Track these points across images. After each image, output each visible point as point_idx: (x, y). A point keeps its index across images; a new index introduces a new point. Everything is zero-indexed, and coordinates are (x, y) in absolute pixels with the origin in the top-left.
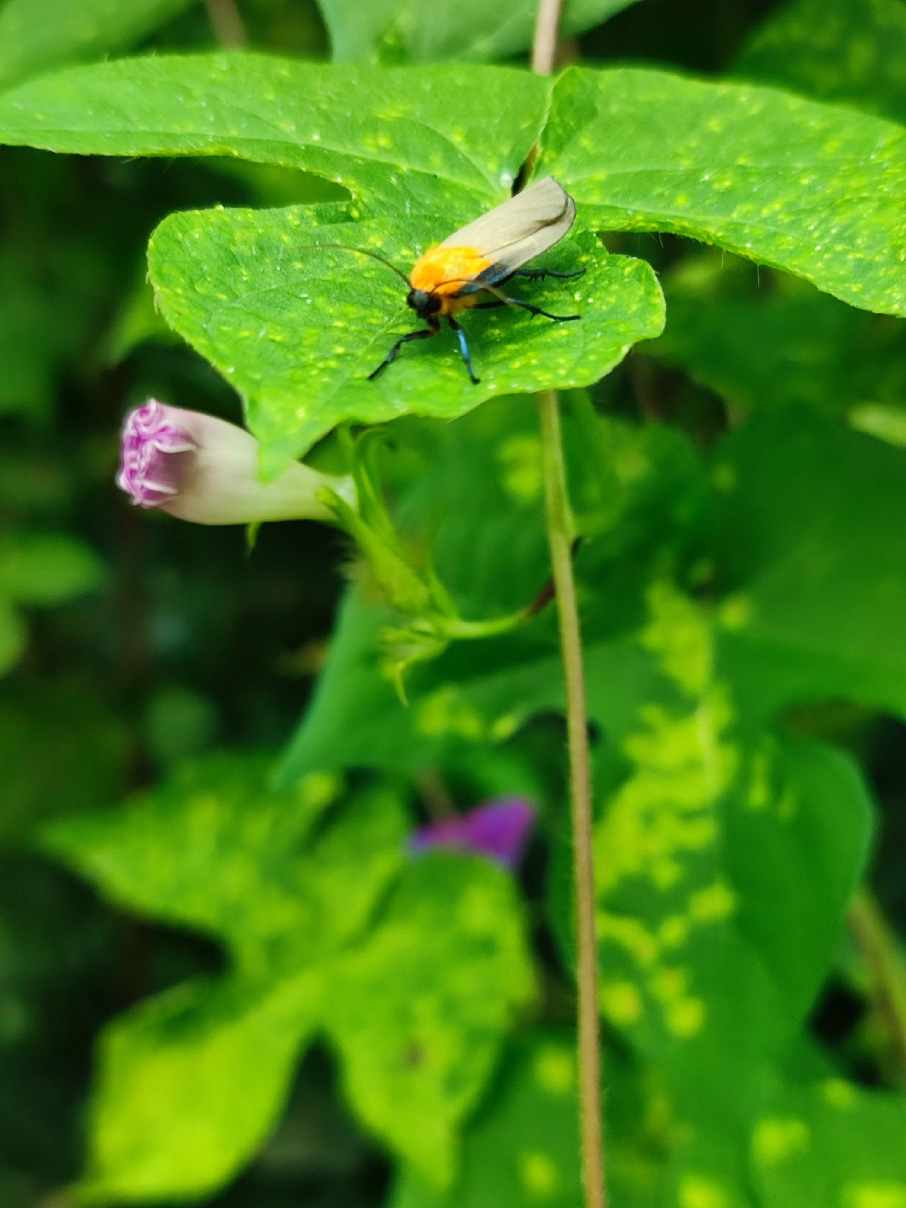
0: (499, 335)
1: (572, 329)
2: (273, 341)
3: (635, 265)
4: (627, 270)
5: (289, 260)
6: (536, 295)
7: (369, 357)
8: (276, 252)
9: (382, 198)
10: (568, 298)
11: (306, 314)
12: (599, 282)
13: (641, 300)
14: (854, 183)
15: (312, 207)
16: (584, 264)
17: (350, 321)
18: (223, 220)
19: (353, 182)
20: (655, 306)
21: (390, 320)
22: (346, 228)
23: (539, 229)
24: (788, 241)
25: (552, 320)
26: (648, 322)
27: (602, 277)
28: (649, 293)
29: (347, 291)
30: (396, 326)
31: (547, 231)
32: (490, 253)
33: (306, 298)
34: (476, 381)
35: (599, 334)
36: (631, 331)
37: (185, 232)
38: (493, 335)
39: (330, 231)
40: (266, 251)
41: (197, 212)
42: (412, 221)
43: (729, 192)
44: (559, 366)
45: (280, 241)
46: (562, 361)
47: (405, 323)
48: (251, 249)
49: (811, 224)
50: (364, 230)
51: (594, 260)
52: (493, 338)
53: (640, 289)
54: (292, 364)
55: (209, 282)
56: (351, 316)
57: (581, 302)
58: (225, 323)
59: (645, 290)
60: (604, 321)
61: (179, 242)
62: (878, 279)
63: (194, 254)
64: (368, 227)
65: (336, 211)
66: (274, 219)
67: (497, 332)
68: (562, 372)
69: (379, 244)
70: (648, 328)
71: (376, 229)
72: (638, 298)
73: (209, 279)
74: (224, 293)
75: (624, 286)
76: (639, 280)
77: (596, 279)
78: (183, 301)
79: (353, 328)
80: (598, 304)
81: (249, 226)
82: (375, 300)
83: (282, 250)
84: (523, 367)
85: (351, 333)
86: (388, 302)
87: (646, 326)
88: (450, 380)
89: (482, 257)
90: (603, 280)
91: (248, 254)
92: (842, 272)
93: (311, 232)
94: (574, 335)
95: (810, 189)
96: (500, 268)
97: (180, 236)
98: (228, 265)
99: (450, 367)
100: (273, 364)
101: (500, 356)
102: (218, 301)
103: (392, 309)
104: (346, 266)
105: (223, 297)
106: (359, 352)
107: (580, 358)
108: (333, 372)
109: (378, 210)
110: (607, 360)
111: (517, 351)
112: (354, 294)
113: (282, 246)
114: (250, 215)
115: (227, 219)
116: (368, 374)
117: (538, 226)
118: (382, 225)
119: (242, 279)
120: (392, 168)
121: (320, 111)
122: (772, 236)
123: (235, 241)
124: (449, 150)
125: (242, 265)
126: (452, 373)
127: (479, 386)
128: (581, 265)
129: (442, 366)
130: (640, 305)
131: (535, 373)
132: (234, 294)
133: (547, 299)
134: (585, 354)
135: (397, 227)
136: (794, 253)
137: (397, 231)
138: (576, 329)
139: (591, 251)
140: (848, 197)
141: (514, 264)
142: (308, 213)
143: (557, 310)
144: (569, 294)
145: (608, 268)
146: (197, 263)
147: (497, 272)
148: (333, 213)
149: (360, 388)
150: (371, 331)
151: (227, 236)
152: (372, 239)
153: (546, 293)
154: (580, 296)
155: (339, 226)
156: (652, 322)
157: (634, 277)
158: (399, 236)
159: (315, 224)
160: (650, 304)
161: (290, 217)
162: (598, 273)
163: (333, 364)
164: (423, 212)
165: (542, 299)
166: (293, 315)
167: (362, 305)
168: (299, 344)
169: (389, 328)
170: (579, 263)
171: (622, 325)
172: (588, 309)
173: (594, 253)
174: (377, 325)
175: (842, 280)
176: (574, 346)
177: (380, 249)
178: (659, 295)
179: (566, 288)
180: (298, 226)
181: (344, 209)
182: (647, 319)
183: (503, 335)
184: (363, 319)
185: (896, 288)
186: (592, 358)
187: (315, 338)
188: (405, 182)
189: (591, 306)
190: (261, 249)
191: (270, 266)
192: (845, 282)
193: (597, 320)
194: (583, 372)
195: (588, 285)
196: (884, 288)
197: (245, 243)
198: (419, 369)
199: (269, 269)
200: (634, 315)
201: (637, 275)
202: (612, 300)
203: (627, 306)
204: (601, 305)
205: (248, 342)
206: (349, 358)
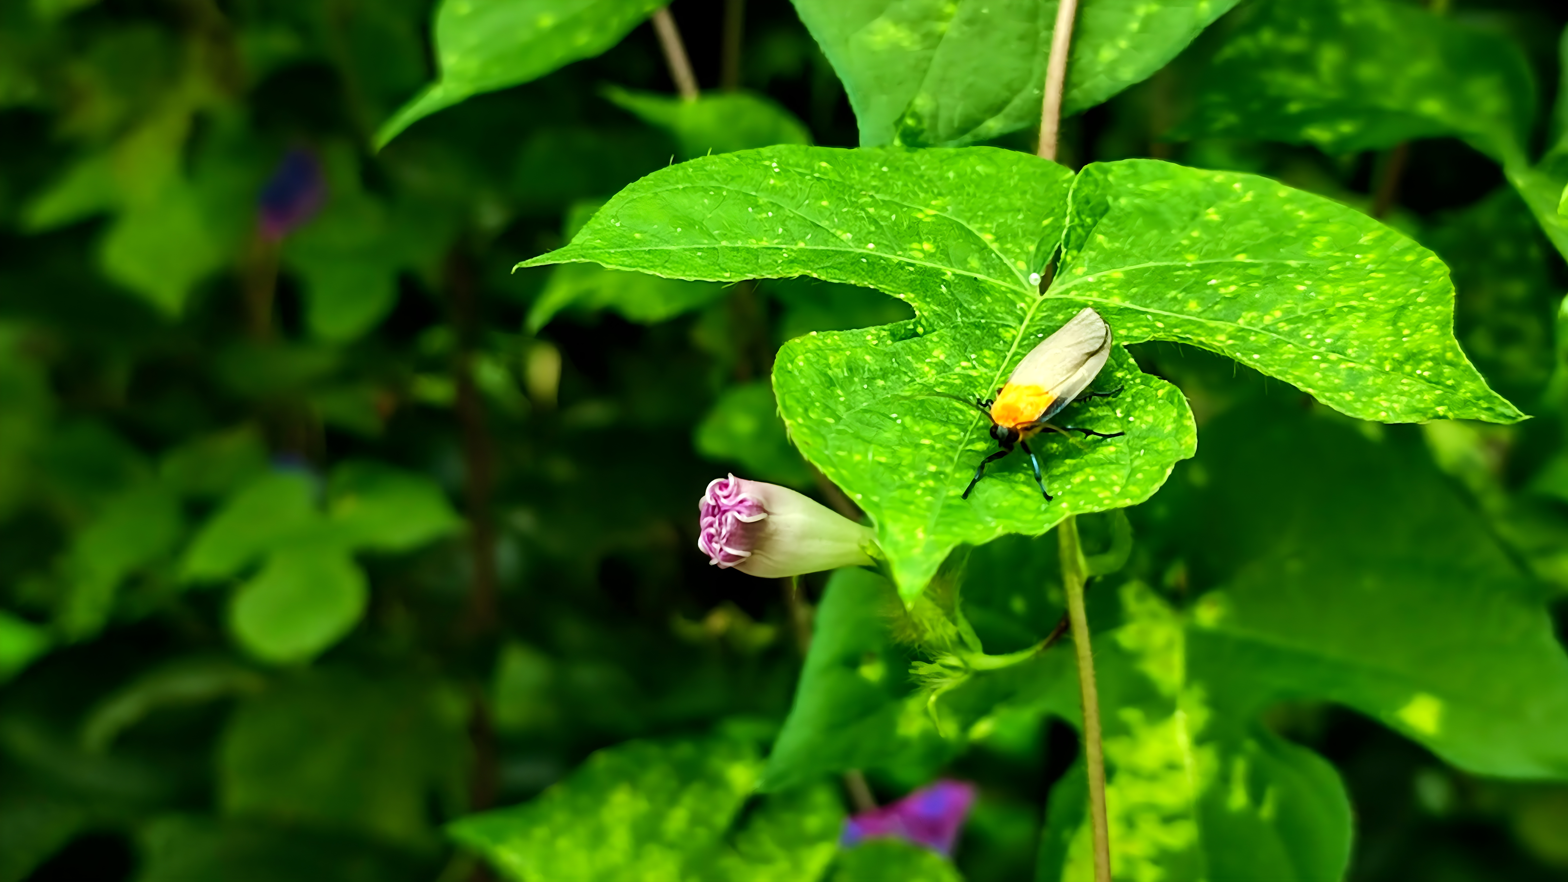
0: (1057, 448)
1: (1118, 444)
2: (880, 463)
3: (1167, 388)
4: (1161, 393)
5: (874, 379)
6: (1084, 411)
7: (957, 475)
8: (861, 371)
9: (938, 309)
10: (1110, 413)
11: (899, 434)
12: (1136, 400)
13: (1175, 421)
14: (1343, 290)
15: (886, 327)
16: (1121, 380)
17: (934, 438)
18: (818, 346)
19: (912, 295)
20: (1187, 428)
21: (965, 436)
22: (913, 343)
23: (1087, 360)
24: (1288, 351)
25: (1101, 437)
26: (1183, 442)
27: (1139, 395)
28: (1181, 416)
29: (927, 409)
30: (971, 442)
31: (1092, 361)
32: (1052, 389)
33: (896, 418)
34: (1049, 498)
35: (1142, 451)
36: (1169, 450)
37: (792, 362)
38: (1052, 448)
39: (902, 348)
40: (854, 370)
41: (797, 340)
42: (965, 331)
43: (1235, 298)
44: (1113, 484)
45: (865, 362)
46: (1114, 477)
47: (979, 439)
48: (843, 372)
49: (1307, 332)
50: (928, 343)
51: (1129, 377)
52: (1052, 451)
53: (1173, 411)
54: (898, 483)
55: (818, 408)
56: (934, 434)
57: (1123, 418)
58: (839, 448)
59: (1178, 413)
60: (1144, 438)
61: (790, 372)
62: (1368, 387)
63: (802, 381)
64: (931, 341)
65: (905, 329)
66: (856, 340)
67: (1055, 446)
68: (1117, 489)
69: (942, 357)
70: (1183, 447)
71: (938, 342)
72: (1172, 420)
73: (817, 404)
74: (830, 417)
75: (1158, 407)
76: (1172, 402)
77: (1133, 397)
78: (805, 430)
79: (938, 446)
80: (1138, 422)
81: (837, 349)
82: (950, 416)
83: (866, 369)
84: (1083, 482)
85: (937, 451)
86: (960, 417)
87: (1181, 445)
88: (1026, 496)
89: (1047, 393)
90: (1140, 399)
91: (841, 376)
92: (1337, 381)
93: (887, 350)
94: (1121, 452)
95: (1306, 298)
96: (1061, 400)
97: (789, 366)
98: (828, 388)
99: (1024, 483)
100: (883, 485)
101: (1061, 469)
102: (827, 425)
103: (964, 423)
104: (918, 380)
105: (831, 421)
106: (949, 470)
107: (1129, 476)
108: (933, 491)
109: (936, 323)
110: (1154, 481)
111: (1075, 465)
112: (933, 411)
113: (867, 366)
114: (836, 337)
115: (820, 343)
116: (961, 492)
117: (1087, 357)
118: (941, 337)
119: (840, 401)
120: (939, 273)
121: (869, 217)
122: (1274, 344)
123: (830, 365)
124: (983, 249)
125: (837, 386)
126: (1026, 490)
127: (1052, 502)
128: (1118, 380)
129: (1016, 482)
130: (1174, 425)
131: (1095, 490)
132: (838, 416)
133: (1093, 414)
134: (1133, 472)
135: (954, 339)
136: (1295, 363)
137: (956, 343)
138: (1121, 444)
139: (1125, 366)
140: (1339, 305)
141: (1071, 396)
142: (884, 333)
143: (1104, 426)
144: (1111, 410)
145: (1142, 387)
146: (806, 390)
147: (1058, 403)
148: (903, 331)
149: (959, 507)
150: (953, 448)
151: (825, 361)
152: (935, 353)
153: (1091, 409)
154: (1122, 413)
155: (908, 341)
156: (1186, 442)
157: (1167, 399)
158: (957, 348)
159: (889, 342)
160: (1183, 426)
161: (869, 337)
162: (1134, 390)
163: (931, 483)
164: (972, 320)
165: (1088, 415)
166: (887, 435)
167: (941, 421)
168: (900, 464)
169: (967, 445)
170: (1115, 378)
171: (1161, 443)
172: (1130, 426)
173: (1127, 369)
174: (956, 442)
175: (1337, 389)
176: (1123, 462)
177: (942, 361)
178: (1190, 418)
179: (1108, 403)
180: (876, 345)
181: (911, 327)
182: (1181, 439)
183: (1060, 449)
184: (944, 435)
185: (1383, 396)
186: (1140, 476)
187: (910, 458)
188: (952, 289)
189: (1132, 424)
190: (850, 370)
191: (859, 385)
192: (1340, 391)
193: (1138, 437)
194: (1134, 489)
195: (1127, 402)
196: (1372, 396)
197: (837, 366)
198: (1001, 487)
199: (859, 388)
200: (1169, 435)
201: (1170, 398)
202: (1150, 419)
203: (1163, 425)
204: (1141, 423)
205: (862, 466)
206: (942, 476)
